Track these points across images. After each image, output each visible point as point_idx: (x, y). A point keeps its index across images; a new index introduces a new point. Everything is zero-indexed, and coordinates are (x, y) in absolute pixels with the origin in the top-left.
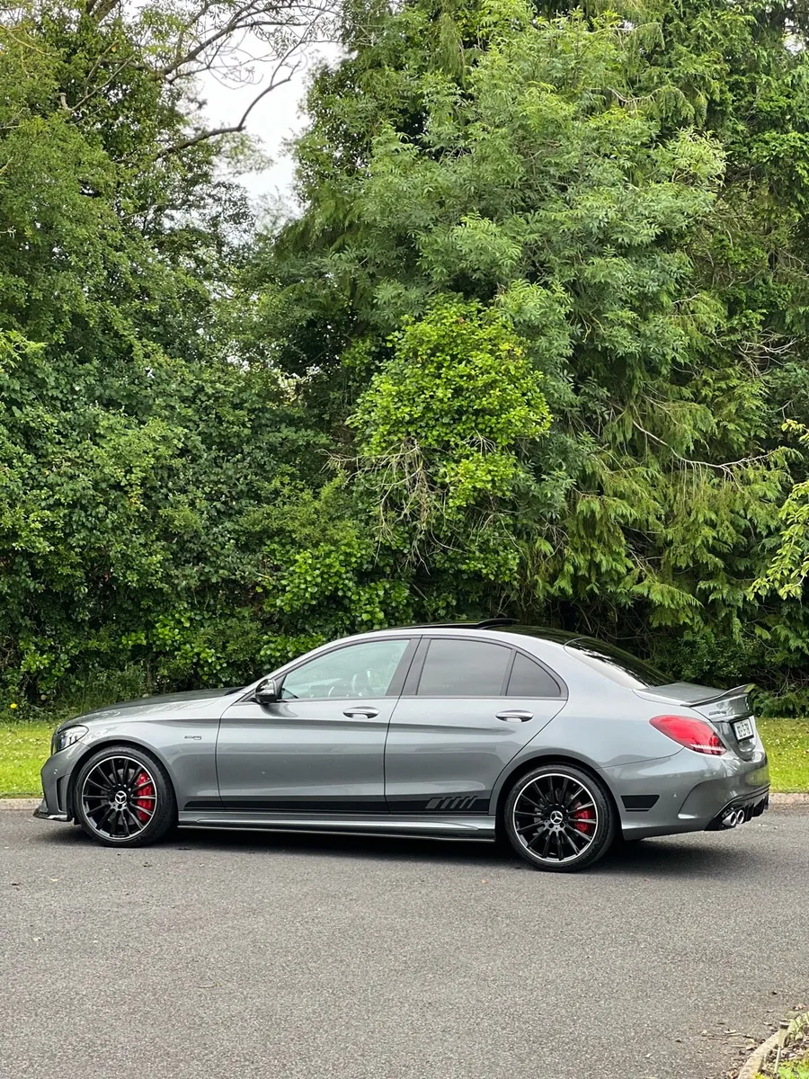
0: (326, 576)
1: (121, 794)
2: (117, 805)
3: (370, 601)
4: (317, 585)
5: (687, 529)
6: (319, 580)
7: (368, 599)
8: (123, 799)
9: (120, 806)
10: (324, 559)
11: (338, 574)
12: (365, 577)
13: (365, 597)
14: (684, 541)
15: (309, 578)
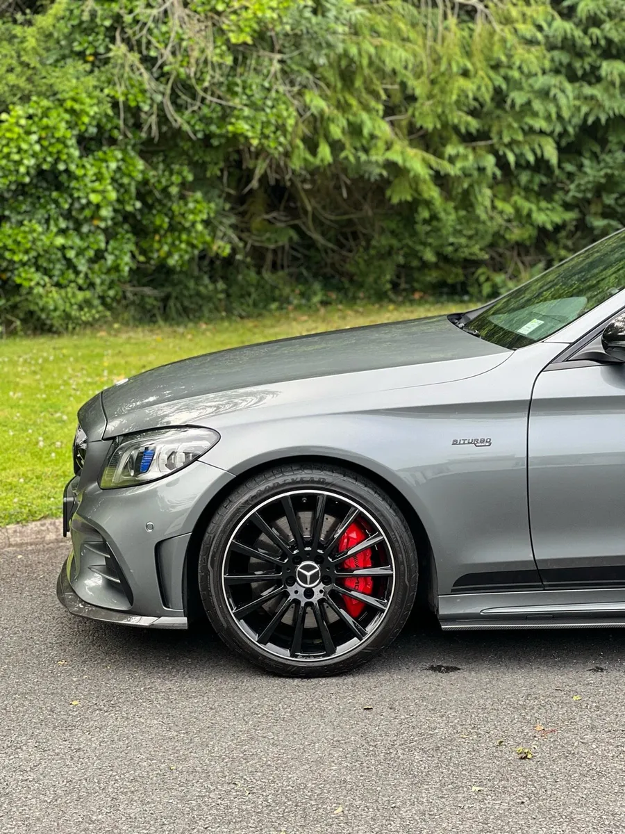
0: (45, 143)
1: (308, 568)
2: (302, 591)
3: (99, 177)
4: (34, 155)
5: (433, 82)
6: (37, 148)
7: (95, 174)
8: (313, 578)
9: (309, 593)
10: (41, 119)
11: (62, 141)
12: (87, 144)
13: (92, 171)
14: (430, 96)
15: (24, 146)
